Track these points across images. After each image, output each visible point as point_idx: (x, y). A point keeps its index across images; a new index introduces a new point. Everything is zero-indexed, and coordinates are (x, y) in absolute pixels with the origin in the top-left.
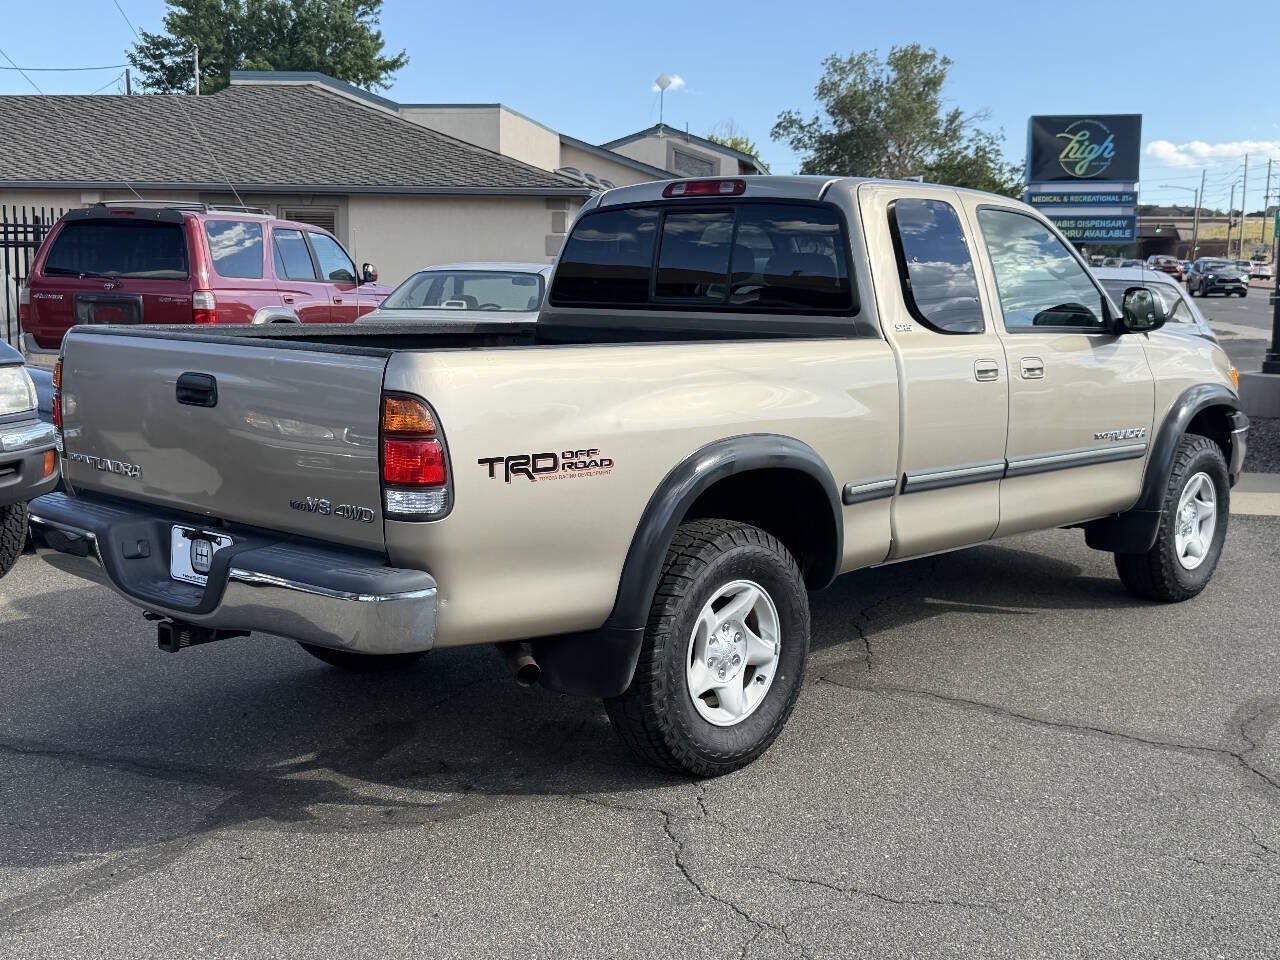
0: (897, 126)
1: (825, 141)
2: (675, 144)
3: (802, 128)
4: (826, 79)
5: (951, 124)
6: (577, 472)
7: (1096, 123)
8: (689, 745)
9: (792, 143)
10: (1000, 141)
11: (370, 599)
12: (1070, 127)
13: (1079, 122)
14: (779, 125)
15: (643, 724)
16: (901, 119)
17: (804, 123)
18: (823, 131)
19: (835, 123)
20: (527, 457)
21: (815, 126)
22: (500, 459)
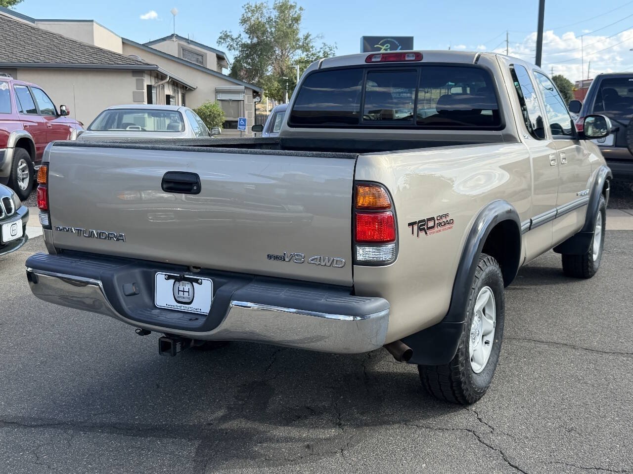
0: (281, 40)
1: (244, 46)
2: (183, 45)
3: (232, 39)
4: (245, 15)
5: (306, 40)
6: (442, 228)
7: (393, 40)
8: (471, 387)
9: (228, 47)
10: (335, 49)
11: (351, 318)
12: (381, 42)
13: (385, 40)
14: (220, 38)
15: (450, 378)
16: (282, 37)
17: (234, 37)
18: (243, 42)
19: (249, 37)
20: (424, 221)
21: (239, 39)
22: (415, 223)
